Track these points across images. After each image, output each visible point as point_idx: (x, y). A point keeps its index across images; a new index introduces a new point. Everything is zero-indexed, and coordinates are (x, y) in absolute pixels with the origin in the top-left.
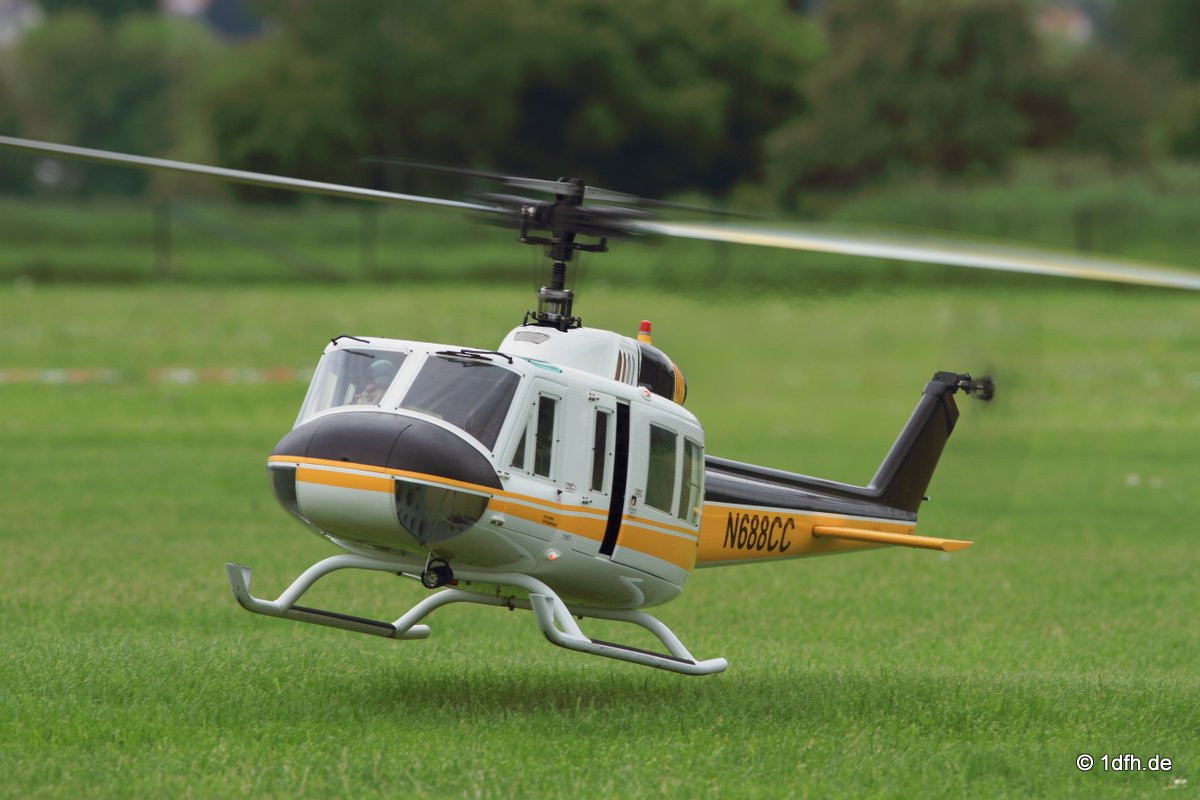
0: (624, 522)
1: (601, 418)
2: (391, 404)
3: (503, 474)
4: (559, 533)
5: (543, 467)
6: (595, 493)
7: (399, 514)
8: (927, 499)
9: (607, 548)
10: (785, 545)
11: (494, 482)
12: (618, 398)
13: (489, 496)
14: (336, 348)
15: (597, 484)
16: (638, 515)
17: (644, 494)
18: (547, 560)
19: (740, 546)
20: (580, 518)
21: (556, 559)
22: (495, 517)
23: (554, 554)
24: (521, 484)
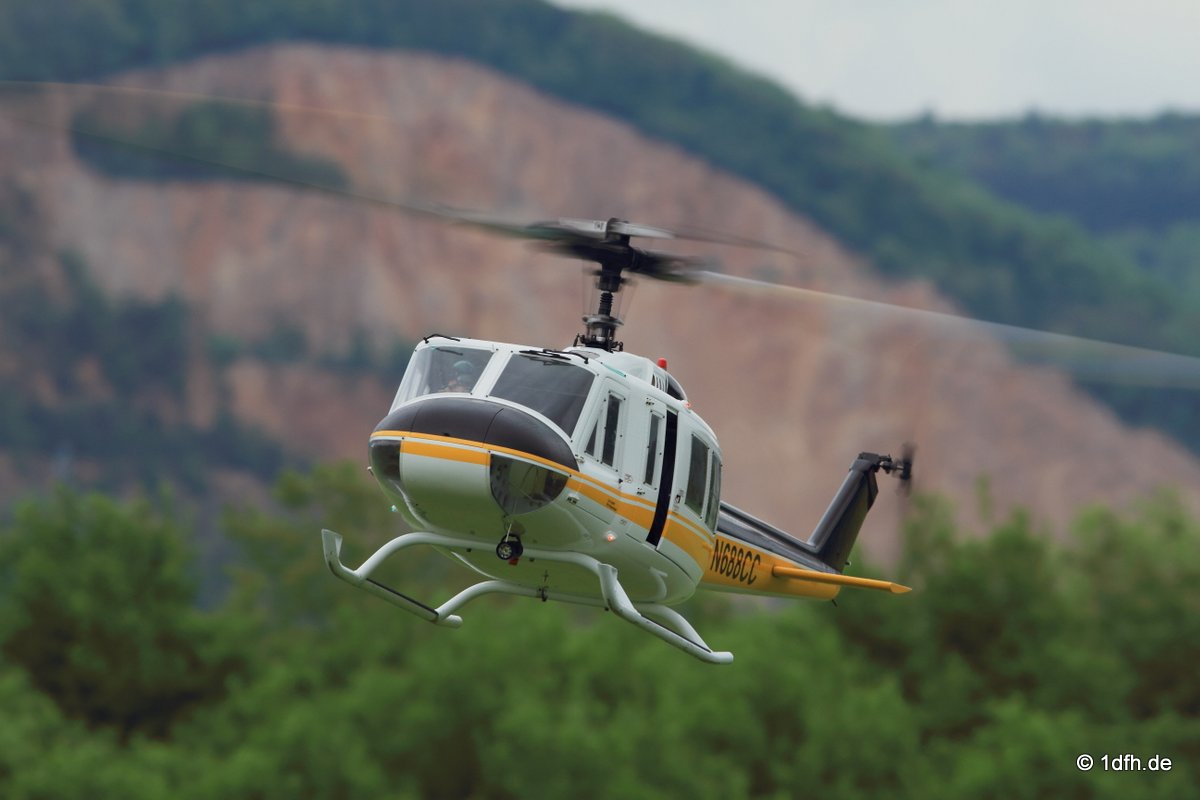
0: (669, 517)
1: (655, 421)
2: (482, 392)
3: (579, 458)
4: (617, 517)
5: (608, 457)
6: (646, 488)
7: (491, 484)
8: (848, 564)
9: (653, 538)
10: (752, 578)
11: (573, 464)
12: (668, 406)
13: (568, 475)
14: (427, 346)
15: (649, 479)
16: (680, 512)
17: (685, 495)
18: (606, 541)
19: (722, 572)
20: (634, 506)
21: (614, 541)
22: (571, 495)
23: (611, 537)
24: (592, 469)
